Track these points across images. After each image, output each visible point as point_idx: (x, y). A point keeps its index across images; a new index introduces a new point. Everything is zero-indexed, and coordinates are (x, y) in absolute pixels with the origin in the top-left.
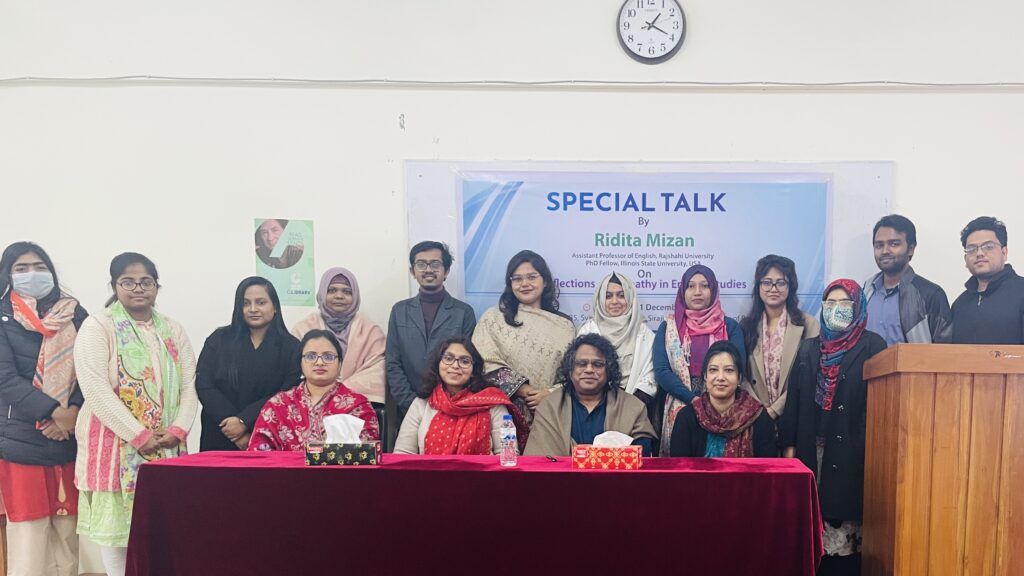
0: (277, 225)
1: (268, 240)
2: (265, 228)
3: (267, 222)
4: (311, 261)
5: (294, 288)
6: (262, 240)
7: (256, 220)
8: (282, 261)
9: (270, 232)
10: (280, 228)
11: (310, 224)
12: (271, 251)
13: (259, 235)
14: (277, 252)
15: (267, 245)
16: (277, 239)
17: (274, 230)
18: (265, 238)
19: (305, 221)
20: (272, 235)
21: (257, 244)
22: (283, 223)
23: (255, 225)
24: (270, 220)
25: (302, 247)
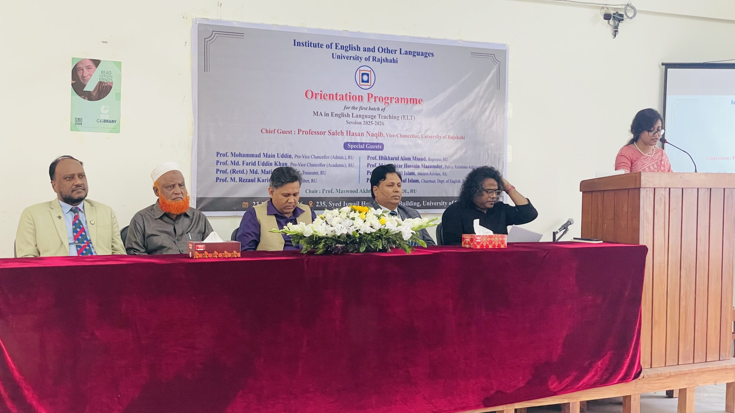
0: (91, 64)
1: (83, 76)
2: (81, 66)
3: (82, 61)
4: (118, 96)
5: (103, 118)
6: (77, 76)
7: (73, 59)
8: (94, 94)
9: (85, 69)
10: (94, 66)
11: (119, 64)
12: (84, 86)
13: (75, 71)
14: (90, 87)
15: (82, 81)
16: (91, 76)
17: (88, 68)
18: (80, 74)
19: (114, 62)
20: (86, 72)
21: (73, 79)
22: (97, 63)
23: (72, 64)
24: (86, 59)
25: (112, 83)
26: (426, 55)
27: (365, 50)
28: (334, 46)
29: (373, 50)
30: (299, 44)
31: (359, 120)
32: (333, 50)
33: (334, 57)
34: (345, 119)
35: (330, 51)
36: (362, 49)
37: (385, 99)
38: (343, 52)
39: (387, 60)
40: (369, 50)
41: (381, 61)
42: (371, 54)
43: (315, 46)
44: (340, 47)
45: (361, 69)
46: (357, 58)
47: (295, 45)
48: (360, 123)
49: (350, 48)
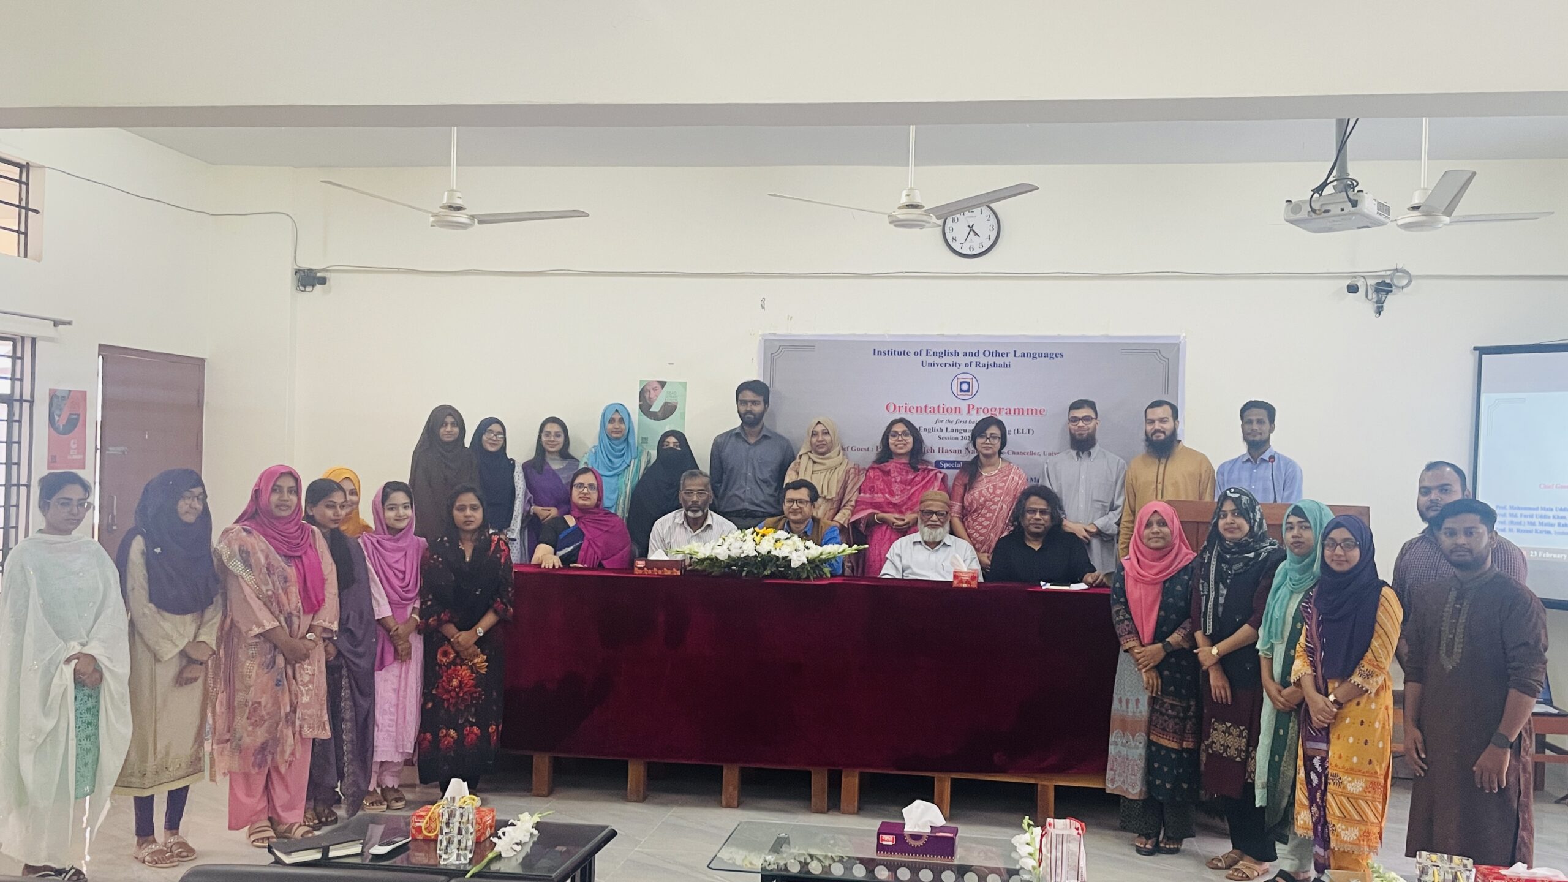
0: (658, 385)
1: (650, 398)
2: (648, 388)
3: (649, 383)
4: (683, 415)
6: (645, 397)
7: (641, 381)
8: (660, 414)
9: (652, 391)
10: (660, 388)
11: (684, 385)
12: (651, 406)
13: (642, 393)
14: (656, 408)
15: (649, 402)
16: (657, 397)
17: (655, 389)
18: (647, 395)
19: (680, 383)
20: (653, 394)
21: (640, 401)
22: (663, 384)
23: (640, 385)
24: (653, 382)
25: (677, 403)
26: (1051, 356)
27: (965, 355)
28: (924, 353)
29: (977, 354)
30: (880, 353)
31: (954, 435)
32: (924, 357)
33: (924, 365)
34: (937, 434)
35: (919, 359)
36: (961, 354)
37: (991, 410)
38: (937, 360)
39: (995, 365)
40: (971, 354)
41: (987, 366)
42: (974, 359)
43: (900, 354)
44: (932, 353)
45: (958, 377)
46: (954, 365)
47: (875, 354)
48: (957, 439)
49: (946, 353)
